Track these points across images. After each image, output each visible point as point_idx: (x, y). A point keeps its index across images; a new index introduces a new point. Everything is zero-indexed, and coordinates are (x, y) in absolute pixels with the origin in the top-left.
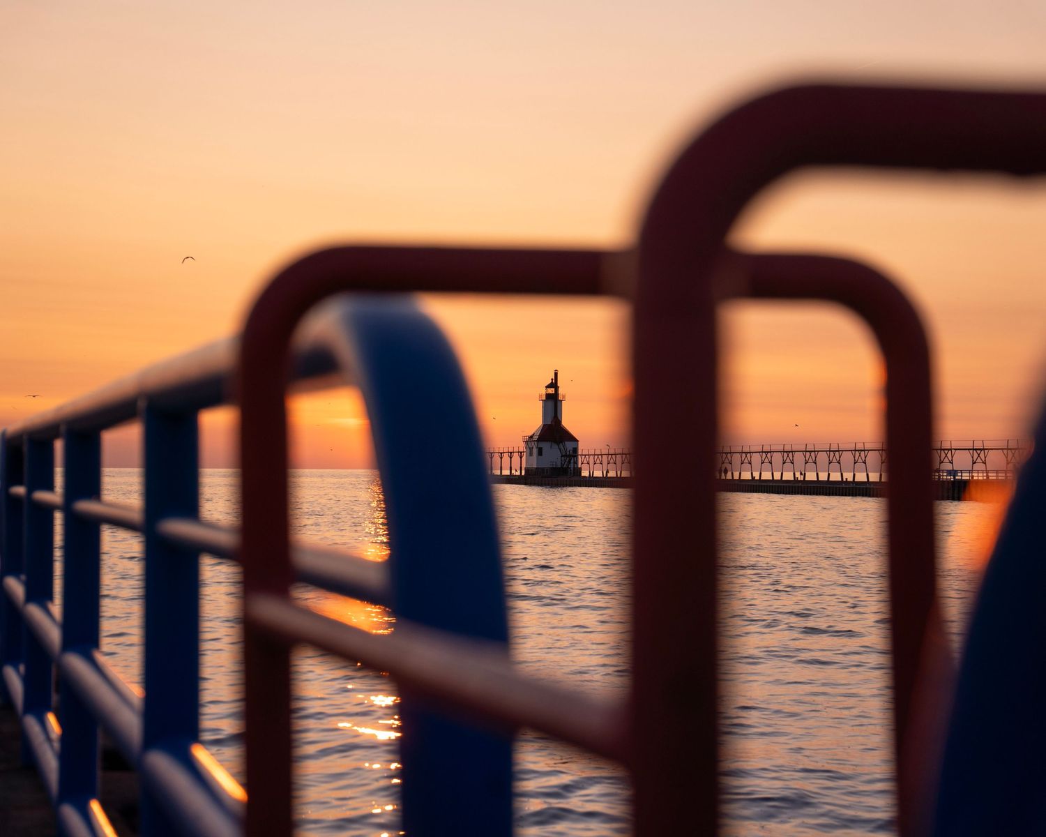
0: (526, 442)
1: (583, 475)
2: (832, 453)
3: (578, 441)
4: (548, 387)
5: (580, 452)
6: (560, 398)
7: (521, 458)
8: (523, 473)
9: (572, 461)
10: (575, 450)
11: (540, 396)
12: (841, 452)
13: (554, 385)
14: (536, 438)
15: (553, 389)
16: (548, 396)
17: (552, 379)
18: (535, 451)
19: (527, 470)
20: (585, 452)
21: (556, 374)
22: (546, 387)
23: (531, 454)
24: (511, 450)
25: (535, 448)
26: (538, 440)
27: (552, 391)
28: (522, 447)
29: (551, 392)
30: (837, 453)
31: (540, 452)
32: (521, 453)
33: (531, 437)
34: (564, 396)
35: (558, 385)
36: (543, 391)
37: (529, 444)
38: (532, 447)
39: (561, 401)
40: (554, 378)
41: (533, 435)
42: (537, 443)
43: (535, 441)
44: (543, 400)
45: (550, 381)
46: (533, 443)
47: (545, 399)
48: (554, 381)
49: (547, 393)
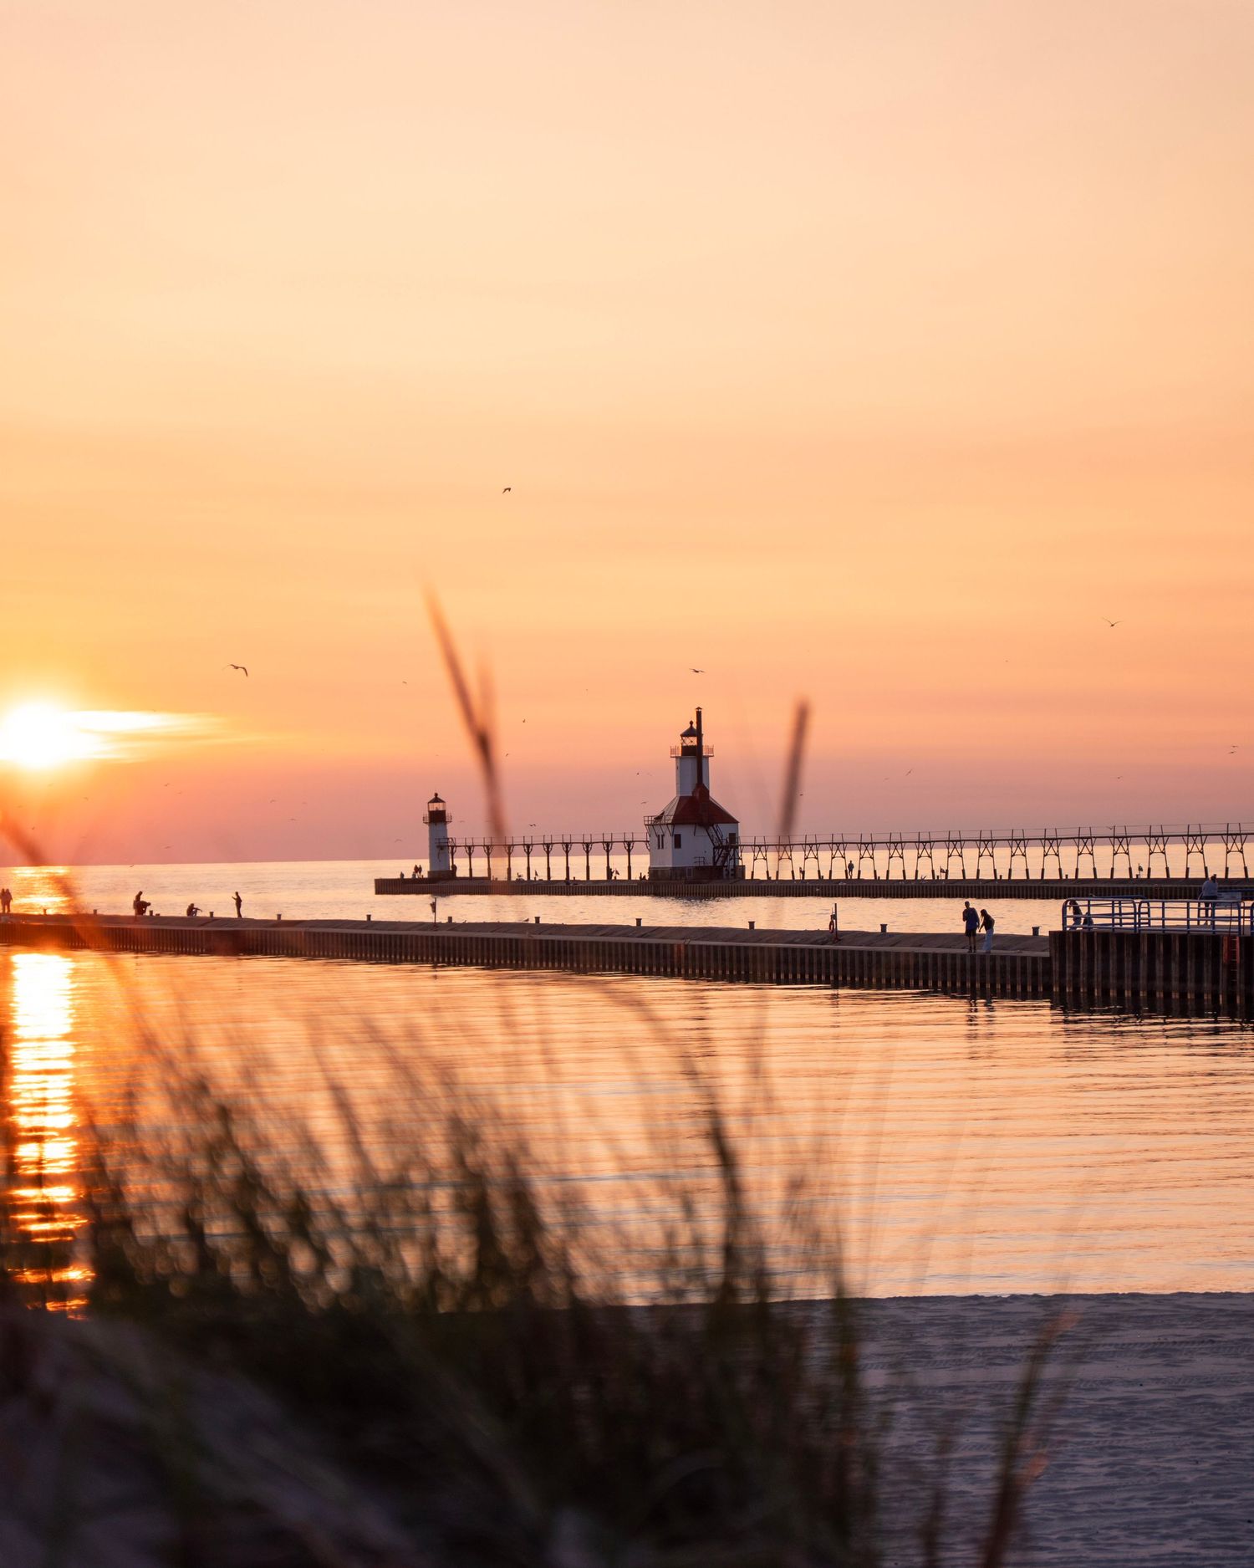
0: (650, 825)
3: (737, 822)
4: (689, 733)
5: (742, 841)
6: (706, 753)
9: (732, 853)
10: (733, 837)
11: (673, 751)
13: (695, 731)
14: (670, 819)
15: (694, 739)
16: (687, 751)
17: (691, 723)
18: (669, 841)
19: (652, 871)
21: (699, 714)
22: (682, 736)
23: (661, 845)
24: (607, 838)
25: (666, 835)
26: (673, 823)
27: (692, 741)
28: (642, 833)
29: (691, 744)
31: (678, 843)
32: (629, 842)
33: (659, 818)
34: (712, 750)
35: (703, 732)
36: (677, 743)
37: (657, 828)
38: (661, 834)
39: (707, 757)
40: (695, 721)
41: (663, 814)
42: (670, 827)
43: (667, 824)
44: (676, 757)
45: (689, 726)
46: (664, 828)
47: (680, 755)
48: (695, 726)
49: (684, 745)
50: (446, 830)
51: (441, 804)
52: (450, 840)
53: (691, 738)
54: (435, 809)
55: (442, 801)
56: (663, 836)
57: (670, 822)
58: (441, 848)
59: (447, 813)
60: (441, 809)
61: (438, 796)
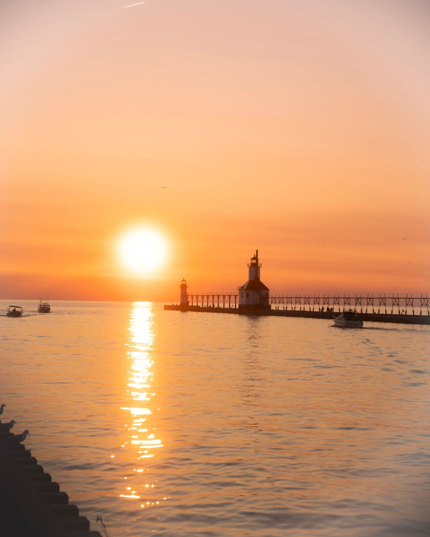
0: (240, 290)
1: (272, 309)
2: (408, 300)
3: (269, 290)
4: (252, 259)
5: (270, 296)
6: (259, 266)
7: (236, 298)
8: (237, 307)
9: (266, 301)
10: (267, 295)
11: (248, 264)
12: (413, 299)
13: (256, 258)
14: (245, 288)
15: (255, 261)
16: (252, 264)
17: (255, 255)
18: (245, 295)
19: (239, 305)
20: (274, 296)
21: (257, 252)
23: (242, 296)
24: (230, 294)
25: (244, 293)
26: (246, 289)
27: (254, 261)
28: (237, 292)
29: (254, 262)
30: (411, 299)
31: (248, 296)
32: (236, 296)
33: (243, 287)
34: (261, 265)
35: (258, 258)
36: (250, 262)
37: (241, 291)
38: (242, 293)
39: (260, 267)
40: (256, 254)
41: (244, 286)
42: (245, 290)
43: (244, 289)
44: (249, 267)
45: (254, 256)
46: (243, 291)
47: (250, 266)
48: (256, 256)
49: (252, 262)
50: (186, 290)
51: (185, 282)
52: (187, 294)
53: (254, 260)
54: (183, 284)
55: (186, 281)
56: (243, 293)
57: (245, 289)
58: (184, 295)
59: (187, 285)
60: (185, 283)
61: (185, 279)
